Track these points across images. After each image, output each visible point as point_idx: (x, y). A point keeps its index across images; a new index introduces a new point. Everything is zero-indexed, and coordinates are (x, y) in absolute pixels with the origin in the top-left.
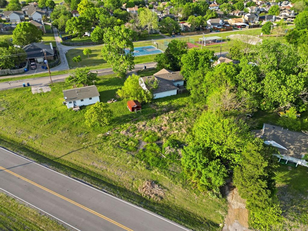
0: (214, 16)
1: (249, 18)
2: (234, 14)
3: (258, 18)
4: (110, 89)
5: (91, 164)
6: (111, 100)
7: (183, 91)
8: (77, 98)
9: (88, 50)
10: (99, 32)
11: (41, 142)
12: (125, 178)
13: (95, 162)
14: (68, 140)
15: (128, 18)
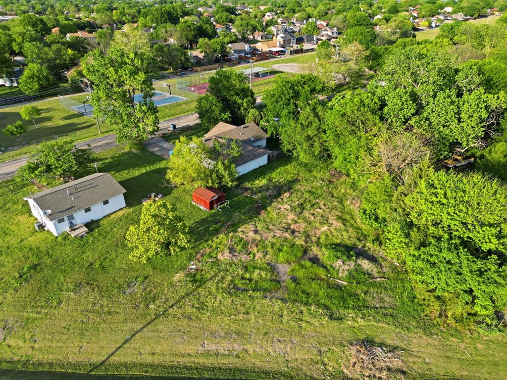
0: (233, 39)
1: (284, 41)
2: (254, 37)
3: (295, 39)
4: (128, 177)
5: (200, 348)
6: (150, 197)
7: (277, 155)
8: (75, 206)
9: (33, 108)
10: (39, 73)
11: (27, 336)
12: (300, 355)
13: (206, 342)
14: (106, 309)
15: (85, 48)
